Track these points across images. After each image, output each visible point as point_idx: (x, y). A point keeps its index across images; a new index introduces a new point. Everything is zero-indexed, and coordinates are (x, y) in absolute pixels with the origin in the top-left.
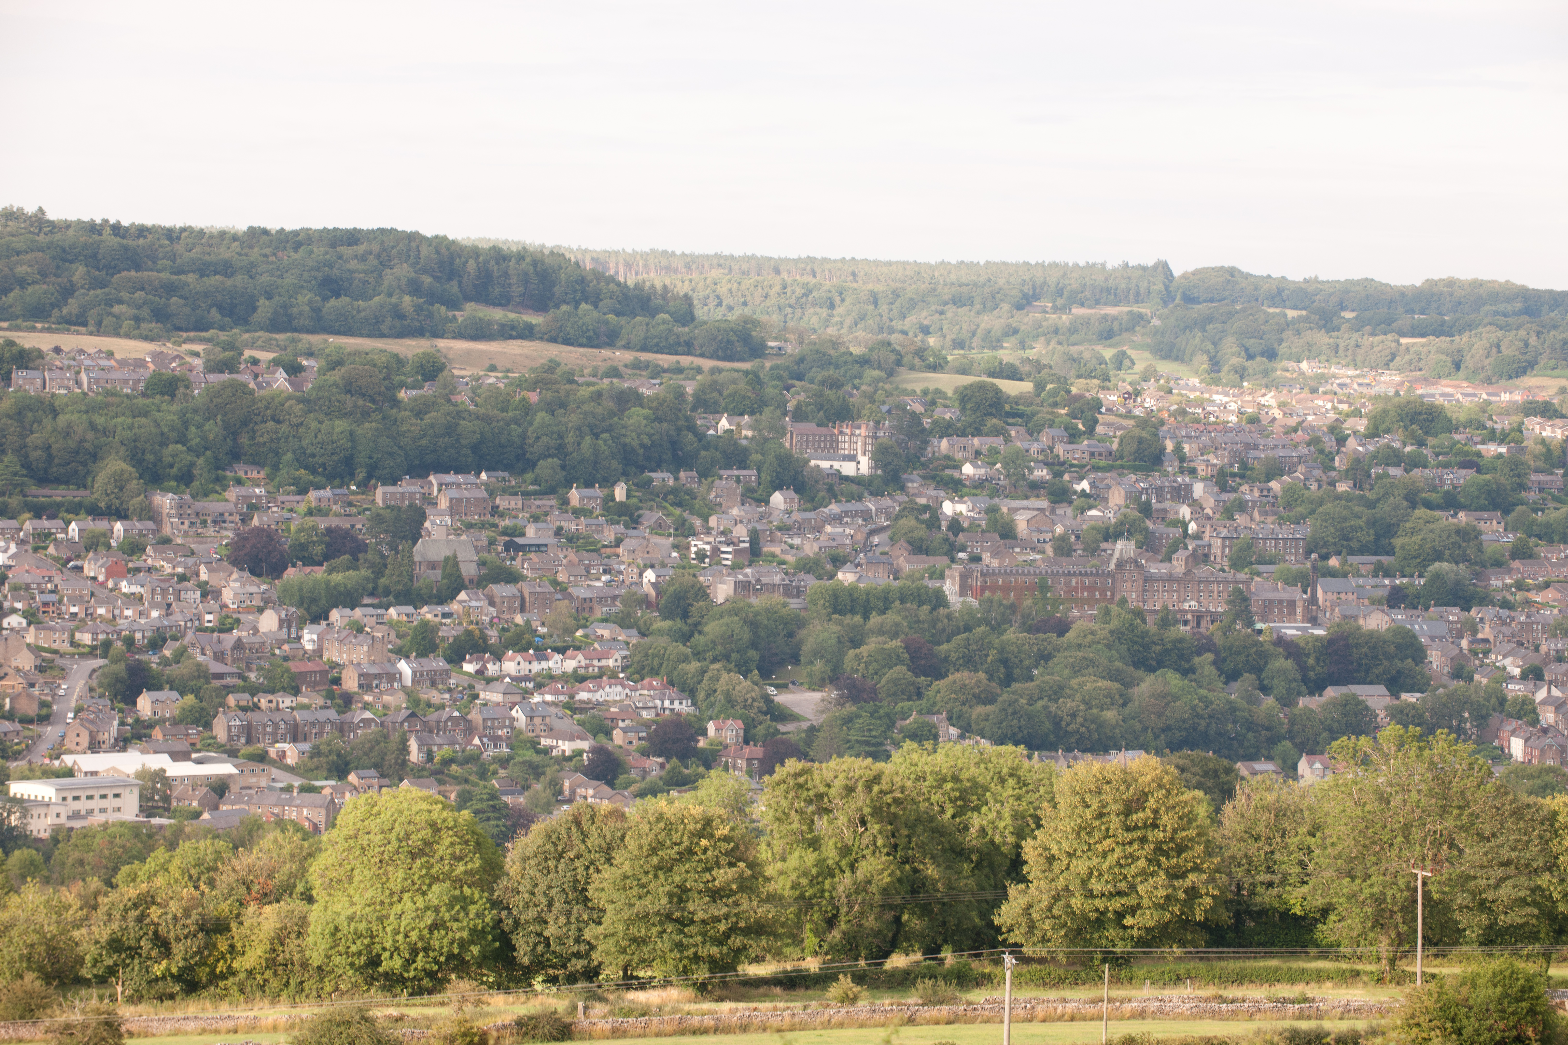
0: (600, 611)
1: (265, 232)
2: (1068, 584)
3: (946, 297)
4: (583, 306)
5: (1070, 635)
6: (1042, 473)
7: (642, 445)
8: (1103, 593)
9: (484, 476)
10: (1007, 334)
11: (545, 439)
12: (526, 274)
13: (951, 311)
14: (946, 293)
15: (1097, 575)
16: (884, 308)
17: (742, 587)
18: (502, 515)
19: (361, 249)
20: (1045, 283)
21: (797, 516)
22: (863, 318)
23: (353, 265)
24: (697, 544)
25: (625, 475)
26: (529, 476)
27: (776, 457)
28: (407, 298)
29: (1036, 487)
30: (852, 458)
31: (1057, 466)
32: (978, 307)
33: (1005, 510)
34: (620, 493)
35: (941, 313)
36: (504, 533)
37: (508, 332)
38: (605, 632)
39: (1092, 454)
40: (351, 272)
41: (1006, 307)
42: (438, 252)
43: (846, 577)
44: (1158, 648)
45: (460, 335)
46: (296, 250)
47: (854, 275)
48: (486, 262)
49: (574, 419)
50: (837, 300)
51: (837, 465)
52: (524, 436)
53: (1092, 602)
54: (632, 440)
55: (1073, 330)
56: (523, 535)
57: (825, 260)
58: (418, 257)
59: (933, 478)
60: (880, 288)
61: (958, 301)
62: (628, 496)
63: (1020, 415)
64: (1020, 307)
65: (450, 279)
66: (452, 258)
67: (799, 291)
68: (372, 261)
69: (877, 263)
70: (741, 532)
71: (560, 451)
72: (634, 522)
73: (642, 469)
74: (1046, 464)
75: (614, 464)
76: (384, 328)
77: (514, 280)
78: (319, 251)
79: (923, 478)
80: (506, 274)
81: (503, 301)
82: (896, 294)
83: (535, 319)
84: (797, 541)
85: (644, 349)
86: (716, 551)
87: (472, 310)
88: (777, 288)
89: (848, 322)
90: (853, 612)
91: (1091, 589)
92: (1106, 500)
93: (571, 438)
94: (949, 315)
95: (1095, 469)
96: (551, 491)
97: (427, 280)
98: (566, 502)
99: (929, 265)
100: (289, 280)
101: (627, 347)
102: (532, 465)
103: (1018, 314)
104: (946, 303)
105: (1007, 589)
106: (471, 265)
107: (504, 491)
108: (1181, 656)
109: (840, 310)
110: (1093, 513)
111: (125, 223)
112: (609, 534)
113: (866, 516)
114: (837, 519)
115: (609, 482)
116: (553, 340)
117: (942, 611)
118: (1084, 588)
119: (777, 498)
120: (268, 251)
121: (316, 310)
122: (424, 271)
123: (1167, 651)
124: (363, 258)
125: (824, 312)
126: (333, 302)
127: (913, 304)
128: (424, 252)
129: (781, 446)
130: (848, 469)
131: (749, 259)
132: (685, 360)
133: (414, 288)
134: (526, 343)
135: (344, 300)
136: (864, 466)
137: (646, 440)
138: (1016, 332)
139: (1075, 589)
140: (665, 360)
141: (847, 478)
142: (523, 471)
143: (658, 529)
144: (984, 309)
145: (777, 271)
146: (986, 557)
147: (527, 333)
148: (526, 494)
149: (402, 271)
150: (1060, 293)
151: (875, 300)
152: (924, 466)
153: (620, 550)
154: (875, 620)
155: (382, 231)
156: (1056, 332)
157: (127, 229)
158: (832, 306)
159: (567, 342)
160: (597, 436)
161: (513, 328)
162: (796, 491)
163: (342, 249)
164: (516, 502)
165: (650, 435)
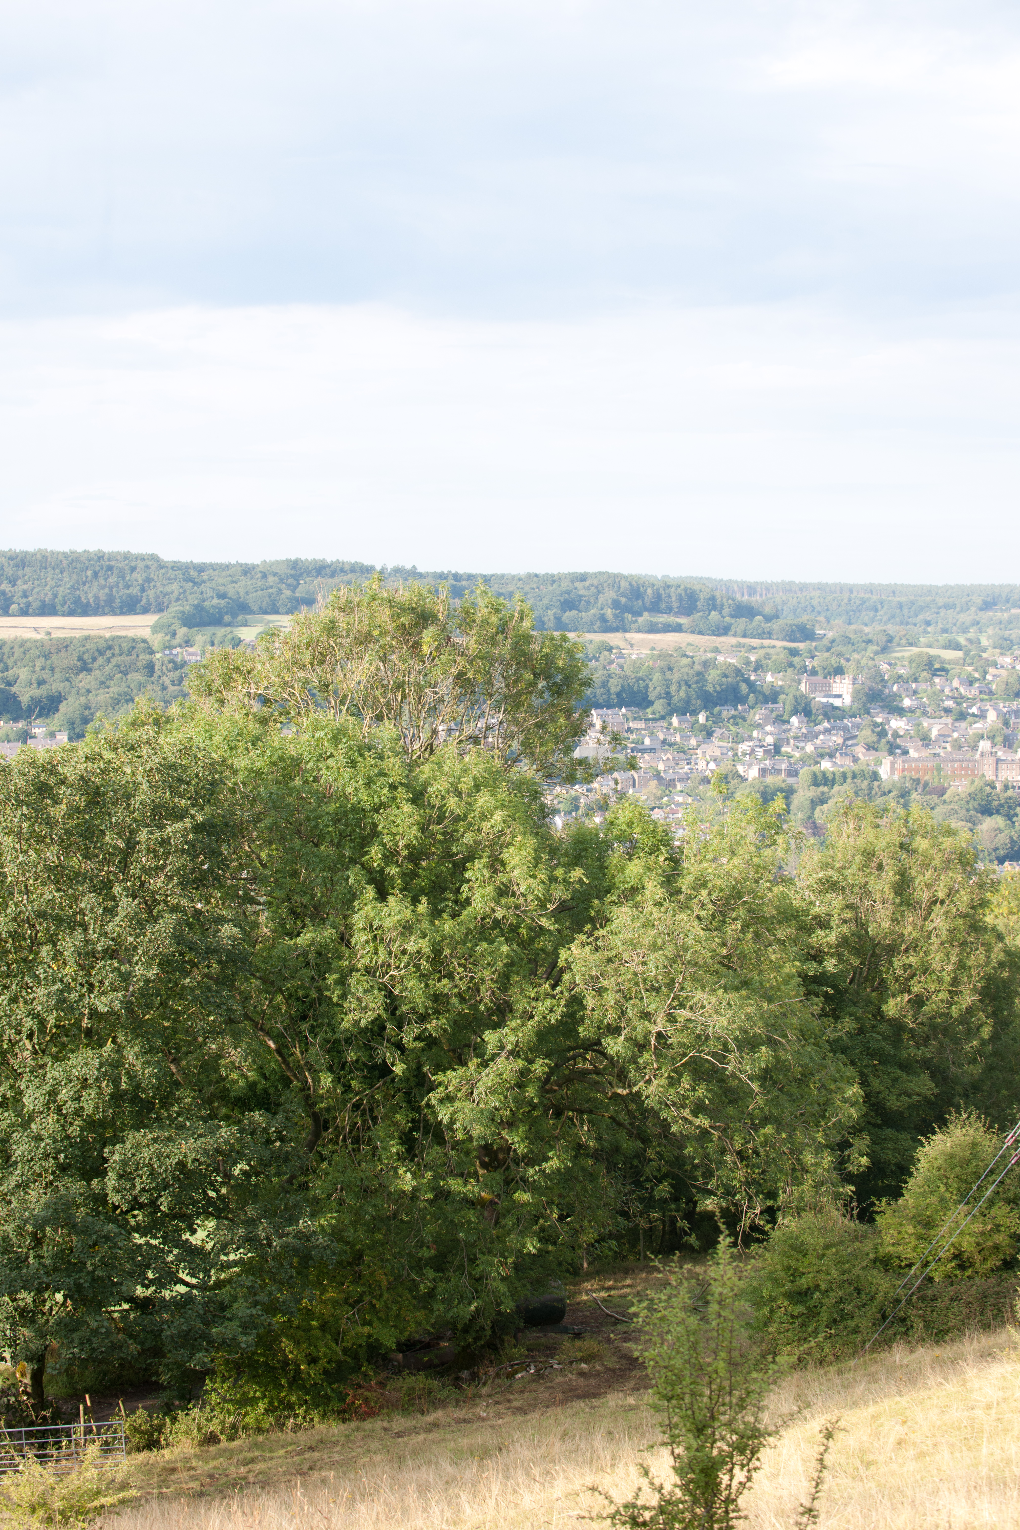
0: (679, 786)
1: (536, 576)
2: (952, 767)
3: (940, 604)
4: (713, 613)
5: (945, 797)
6: (950, 703)
7: (715, 691)
8: (973, 771)
9: (624, 710)
10: (973, 625)
11: (658, 688)
12: (680, 595)
13: (943, 612)
14: (941, 601)
15: (969, 761)
16: (905, 611)
17: (763, 771)
18: (632, 732)
19: (587, 583)
20: (1000, 595)
21: (804, 730)
22: (893, 616)
23: (582, 592)
24: (744, 747)
25: (706, 708)
26: (649, 710)
27: (795, 697)
28: (609, 610)
29: (948, 711)
30: (839, 696)
31: (959, 699)
32: (958, 609)
33: (925, 724)
34: (702, 718)
35: (938, 613)
36: (633, 743)
37: (668, 628)
38: (680, 799)
39: (981, 692)
40: (581, 596)
41: (973, 609)
42: (630, 584)
43: (826, 765)
44: (996, 803)
45: (639, 631)
46: (552, 585)
47: (894, 592)
48: (658, 590)
49: (676, 676)
50: (879, 607)
51: (831, 700)
52: (647, 687)
53: (966, 776)
54: (710, 688)
55: (1010, 622)
56: (643, 743)
57: (880, 585)
58: (619, 587)
59: (887, 707)
60: (903, 599)
61: (947, 607)
62: (707, 720)
63: (943, 670)
64: (981, 609)
65: (637, 599)
66: (638, 588)
67: (858, 602)
68: (593, 589)
69: (908, 586)
70: (770, 740)
71: (668, 695)
72: (710, 734)
73: (716, 704)
74: (953, 698)
75: (699, 701)
76: (596, 628)
77: (674, 599)
78: (565, 585)
79: (881, 707)
80: (669, 596)
81: (669, 610)
82: (913, 603)
83: (683, 620)
84: (802, 744)
85: (744, 636)
86: (753, 751)
87: (645, 618)
88: (846, 601)
89: (885, 619)
90: (825, 785)
91: (966, 769)
92: (985, 718)
93: (673, 689)
94: (942, 614)
95: (982, 700)
96: (663, 718)
97: (623, 600)
98: (671, 724)
99: (937, 587)
100: (545, 601)
101: (735, 635)
102: (651, 703)
103: (981, 614)
104: (940, 608)
105: (917, 770)
106: (649, 591)
107: (635, 719)
108: (1010, 807)
109: (881, 613)
110: (977, 725)
111: (461, 572)
112: (693, 742)
113: (845, 729)
114: (828, 731)
115: (695, 713)
116: (693, 632)
117: (876, 783)
118: (962, 769)
119: (794, 720)
120: (535, 586)
121: (558, 619)
122: (623, 595)
123: (1001, 805)
124: (588, 589)
125: (871, 614)
126: (568, 613)
127: (922, 609)
128: (624, 584)
129: (798, 690)
130: (837, 703)
131: (835, 585)
132: (766, 642)
133: (616, 604)
134: (677, 634)
135: (574, 612)
136: (847, 700)
137: (718, 688)
138: (978, 623)
139: (956, 769)
140: (755, 642)
141: (837, 708)
142: (647, 707)
143: (721, 739)
144: (961, 611)
145: (851, 591)
146: (911, 751)
147: (678, 629)
148: (647, 720)
149: (610, 595)
150: (1008, 601)
151: (900, 606)
152: (883, 700)
153: (698, 751)
154: (836, 788)
155: (600, 573)
156: (1000, 623)
157: (461, 576)
158: (876, 611)
159: (701, 633)
160: (689, 686)
161: (669, 626)
162: (805, 716)
163: (578, 584)
164: (641, 725)
165: (720, 685)
